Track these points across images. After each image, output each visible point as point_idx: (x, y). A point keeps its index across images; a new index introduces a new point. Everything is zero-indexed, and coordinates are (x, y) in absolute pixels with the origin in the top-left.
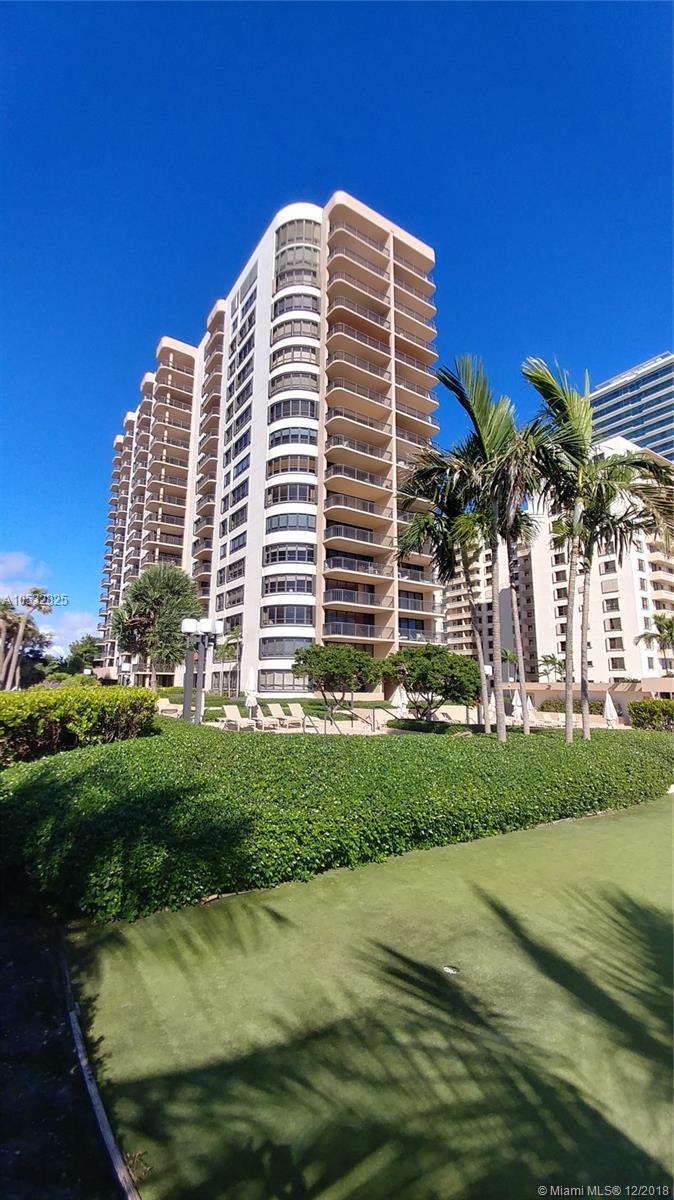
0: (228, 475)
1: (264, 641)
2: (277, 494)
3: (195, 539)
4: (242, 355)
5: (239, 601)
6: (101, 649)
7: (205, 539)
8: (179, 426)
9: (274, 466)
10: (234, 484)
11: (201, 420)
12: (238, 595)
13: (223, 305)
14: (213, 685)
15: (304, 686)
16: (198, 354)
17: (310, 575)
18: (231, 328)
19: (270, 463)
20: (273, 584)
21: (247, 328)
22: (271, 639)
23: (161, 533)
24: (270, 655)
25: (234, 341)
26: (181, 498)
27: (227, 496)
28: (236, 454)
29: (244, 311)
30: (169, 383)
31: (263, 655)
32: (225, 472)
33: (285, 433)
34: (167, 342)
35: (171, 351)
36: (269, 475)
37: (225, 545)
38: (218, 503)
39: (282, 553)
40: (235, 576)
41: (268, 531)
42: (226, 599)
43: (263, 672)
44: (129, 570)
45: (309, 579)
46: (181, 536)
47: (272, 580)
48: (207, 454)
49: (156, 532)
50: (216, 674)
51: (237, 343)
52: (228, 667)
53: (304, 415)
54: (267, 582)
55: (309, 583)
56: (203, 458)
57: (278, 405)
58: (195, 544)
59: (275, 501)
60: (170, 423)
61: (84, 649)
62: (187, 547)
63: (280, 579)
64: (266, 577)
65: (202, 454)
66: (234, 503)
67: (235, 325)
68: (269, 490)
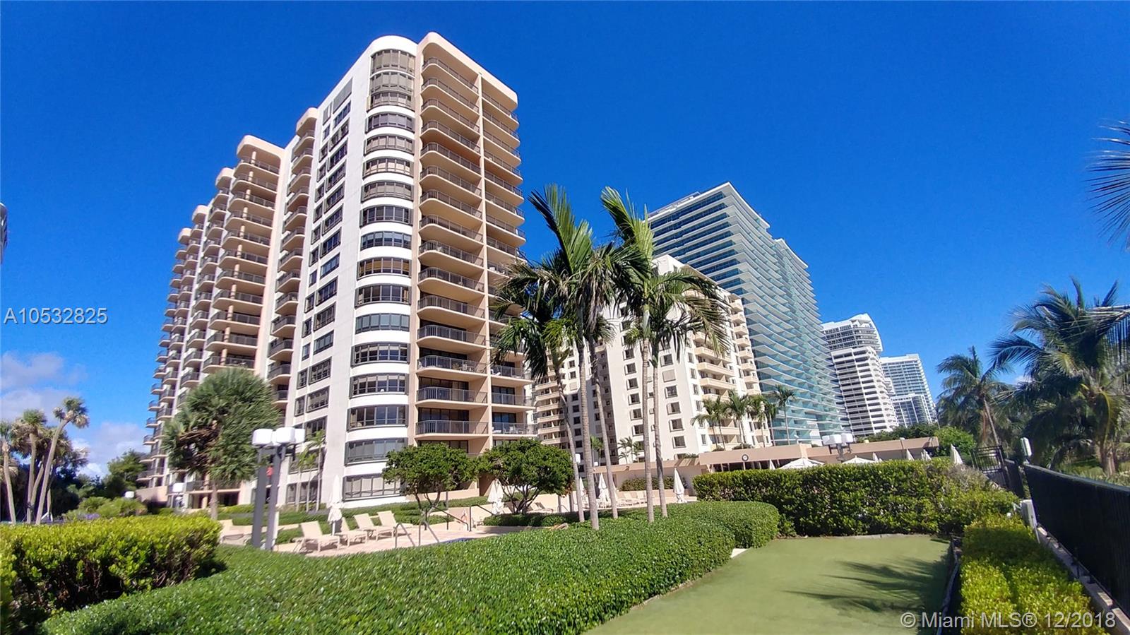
0: (314, 274)
1: (351, 445)
2: (369, 295)
3: (272, 339)
4: (334, 160)
5: (324, 404)
6: (147, 467)
7: (284, 339)
8: (259, 222)
9: (366, 268)
10: (320, 283)
11: (285, 218)
12: (321, 398)
13: (313, 113)
14: (288, 499)
15: (395, 490)
16: (285, 156)
17: (404, 375)
18: (322, 135)
19: (362, 264)
20: (363, 385)
21: (340, 136)
22: (359, 443)
23: (231, 333)
24: (357, 460)
25: (326, 146)
26: (258, 296)
27: (312, 296)
28: (324, 254)
29: (337, 120)
30: (250, 179)
31: (349, 461)
32: (311, 270)
33: (378, 236)
34: (249, 140)
35: (254, 149)
36: (361, 275)
37: (309, 344)
38: (301, 302)
39: (374, 353)
40: (319, 377)
41: (358, 331)
42: (308, 402)
43: (349, 479)
44: (188, 374)
45: (402, 378)
46: (256, 336)
47: (361, 381)
48: (291, 252)
49: (224, 332)
50: (292, 487)
51: (329, 149)
52: (307, 477)
53: (398, 220)
54: (356, 382)
55: (402, 383)
56: (286, 255)
57: (372, 209)
58: (272, 345)
59: (367, 301)
60: (248, 219)
61: (126, 467)
62: (262, 347)
63: (370, 379)
64: (355, 378)
65: (285, 252)
66: (321, 302)
67: (327, 132)
68: (360, 291)
